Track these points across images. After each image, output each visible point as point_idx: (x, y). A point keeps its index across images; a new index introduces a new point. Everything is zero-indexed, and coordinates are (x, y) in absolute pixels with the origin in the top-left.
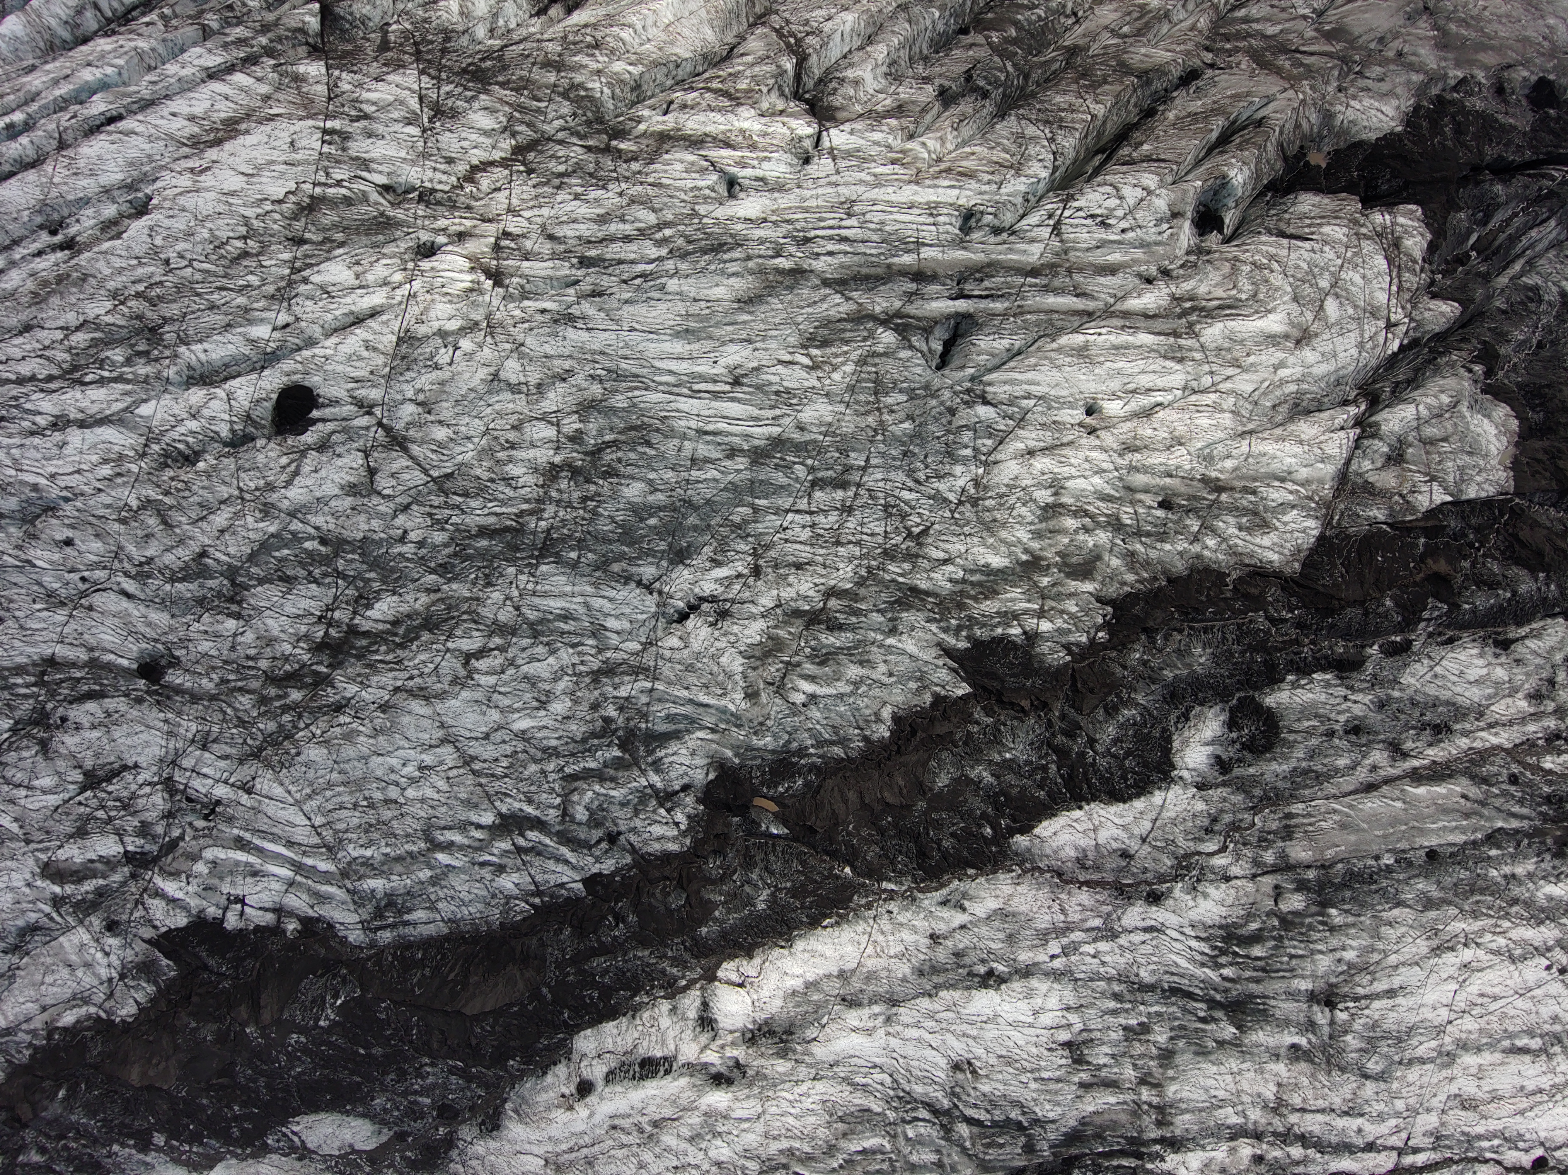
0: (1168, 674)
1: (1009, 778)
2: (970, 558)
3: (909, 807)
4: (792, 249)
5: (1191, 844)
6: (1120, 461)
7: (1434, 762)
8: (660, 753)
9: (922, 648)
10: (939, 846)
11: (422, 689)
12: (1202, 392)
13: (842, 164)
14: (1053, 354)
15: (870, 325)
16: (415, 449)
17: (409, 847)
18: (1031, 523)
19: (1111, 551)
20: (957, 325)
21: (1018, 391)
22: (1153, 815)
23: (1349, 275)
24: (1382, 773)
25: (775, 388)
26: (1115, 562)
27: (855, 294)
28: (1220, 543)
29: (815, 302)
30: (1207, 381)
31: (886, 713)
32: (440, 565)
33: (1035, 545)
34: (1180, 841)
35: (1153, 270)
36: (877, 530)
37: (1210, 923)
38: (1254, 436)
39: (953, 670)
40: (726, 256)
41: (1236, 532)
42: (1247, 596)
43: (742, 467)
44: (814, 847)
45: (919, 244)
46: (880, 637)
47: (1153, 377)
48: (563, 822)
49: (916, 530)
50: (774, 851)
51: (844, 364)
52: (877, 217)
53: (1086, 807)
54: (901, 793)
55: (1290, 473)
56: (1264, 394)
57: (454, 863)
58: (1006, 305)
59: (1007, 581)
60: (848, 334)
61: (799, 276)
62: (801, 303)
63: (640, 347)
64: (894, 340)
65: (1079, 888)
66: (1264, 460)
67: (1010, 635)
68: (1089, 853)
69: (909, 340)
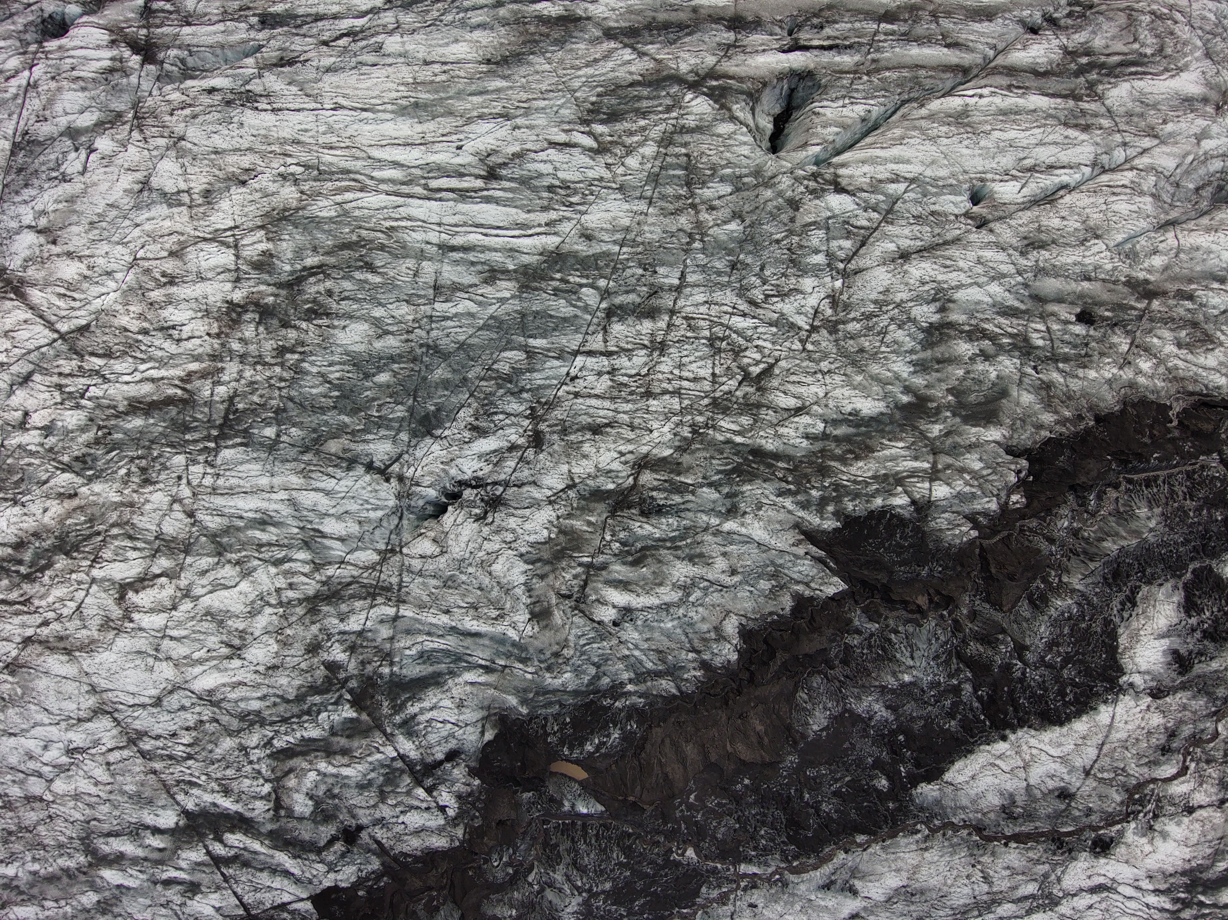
0: (1111, 546)
1: (910, 708)
2: (831, 404)
3: (773, 765)
5: (1145, 770)
6: (1023, 262)
8: (412, 709)
9: (774, 533)
10: (818, 810)
11: (61, 639)
12: (1112, 170)
14: (923, 123)
15: (675, 89)
16: (35, 295)
17: (64, 862)
18: (912, 352)
19: (1020, 383)
20: (792, 91)
21: (882, 172)
22: (1099, 739)
25: (547, 181)
26: (1027, 398)
27: (651, 49)
28: (1157, 366)
29: (596, 61)
30: (1119, 155)
31: (731, 627)
32: (77, 459)
33: (919, 381)
34: (1133, 769)
35: (1038, 18)
36: (702, 373)
37: (1171, 870)
38: (1178, 228)
39: (820, 560)
41: (1175, 350)
42: (1198, 434)
43: (507, 294)
44: (640, 825)
46: (714, 521)
47: (1053, 149)
48: (276, 818)
49: (755, 370)
50: (585, 835)
51: (641, 144)
53: (1012, 737)
54: (760, 743)
56: (1187, 172)
57: (126, 883)
58: (857, 58)
59: (882, 433)
60: (645, 104)
61: (571, 26)
62: (577, 62)
63: (350, 131)
64: (709, 110)
65: (1006, 845)
66: (1198, 255)
67: (894, 507)
68: (1018, 798)
69: (729, 110)
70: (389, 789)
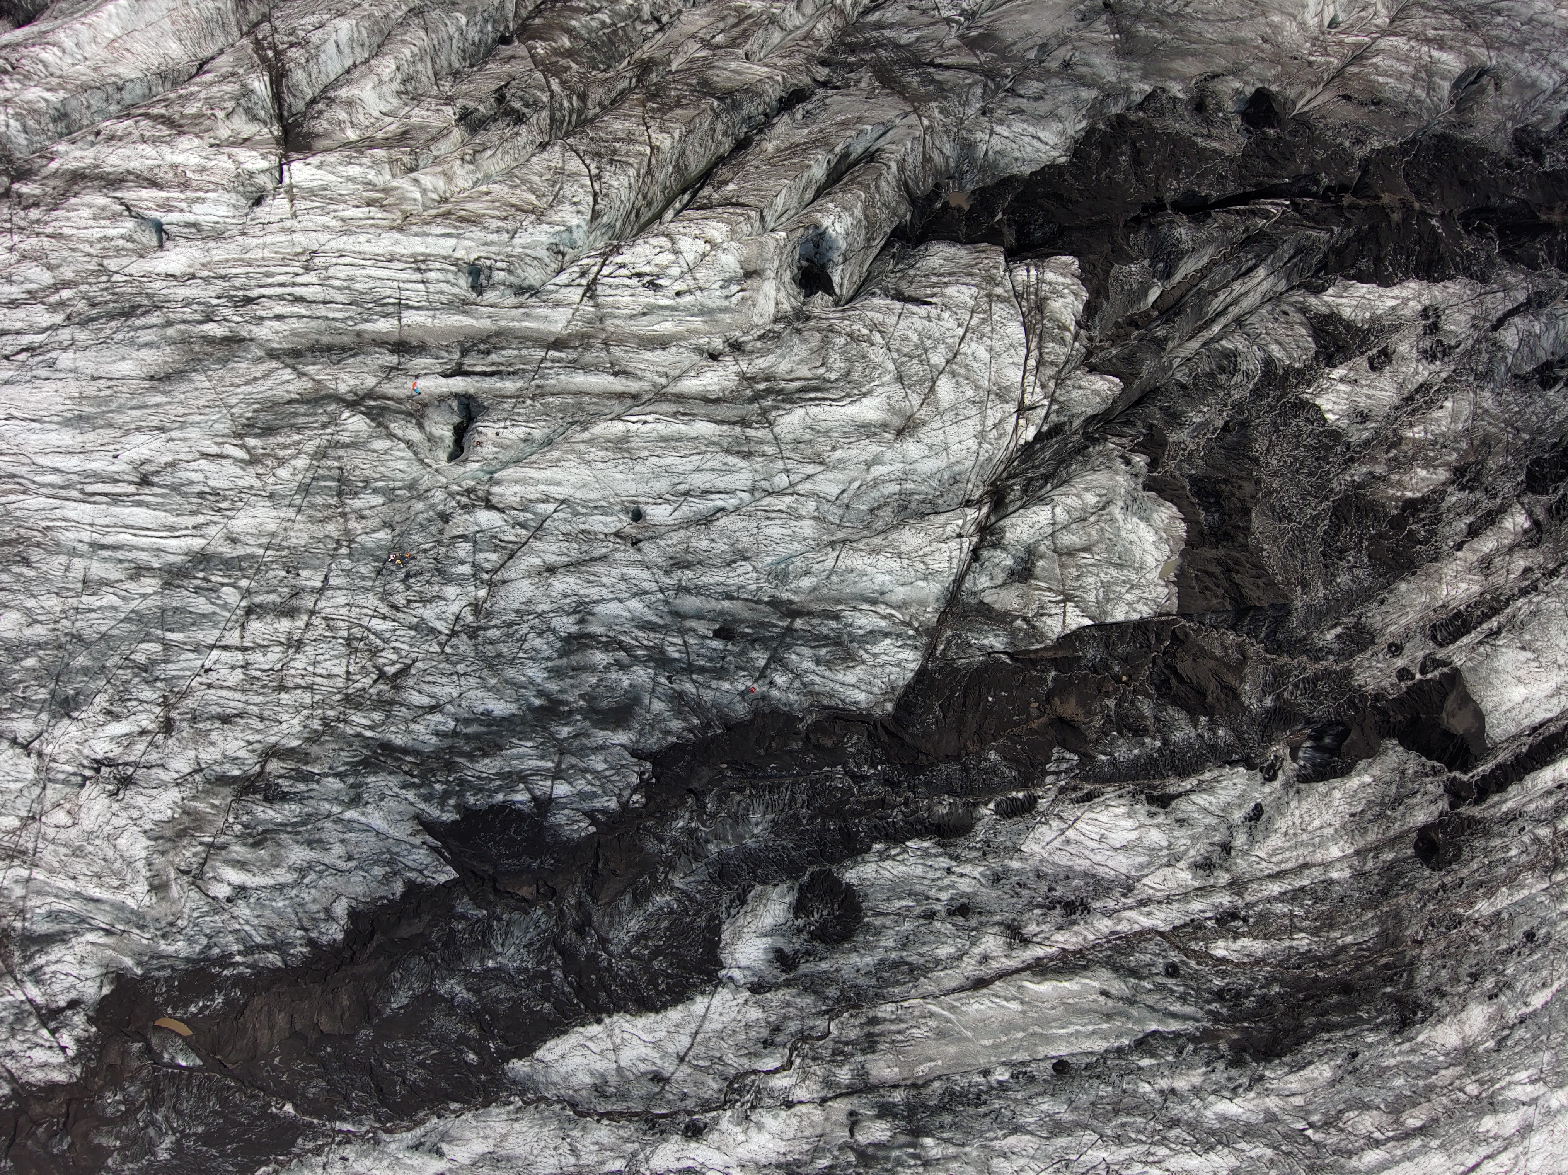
0: (714, 848)
1: (495, 991)
2: (464, 704)
3: (351, 1036)
4: (227, 312)
5: (745, 1061)
6: (666, 580)
7: (1064, 950)
8: (39, 960)
9: (393, 822)
10: (403, 1078)
12: (775, 494)
13: (300, 205)
14: (582, 446)
15: (332, 408)
18: (548, 659)
19: (653, 692)
20: (463, 406)
21: (534, 492)
22: (693, 1028)
23: (973, 348)
24: (994, 965)
25: (197, 488)
26: (658, 706)
27: (311, 369)
28: (793, 681)
29: (256, 379)
30: (782, 481)
31: (341, 908)
33: (552, 686)
34: (731, 1059)
35: (718, 343)
36: (336, 670)
37: (764, 1161)
38: (844, 546)
39: (436, 850)
40: (138, 322)
41: (813, 666)
42: (820, 747)
43: (150, 590)
45: (401, 306)
46: (336, 809)
47: (711, 476)
49: (391, 670)
50: (188, 1084)
51: (294, 457)
52: (344, 272)
53: (607, 1020)
54: (342, 1017)
55: (883, 593)
56: (857, 495)
58: (521, 383)
59: (514, 733)
60: (300, 420)
61: (235, 346)
62: (237, 380)
63: (19, 440)
64: (365, 427)
65: (598, 1121)
66: (851, 577)
67: (514, 803)
68: (609, 1078)
69: (387, 428)
70: (18, 1027)
